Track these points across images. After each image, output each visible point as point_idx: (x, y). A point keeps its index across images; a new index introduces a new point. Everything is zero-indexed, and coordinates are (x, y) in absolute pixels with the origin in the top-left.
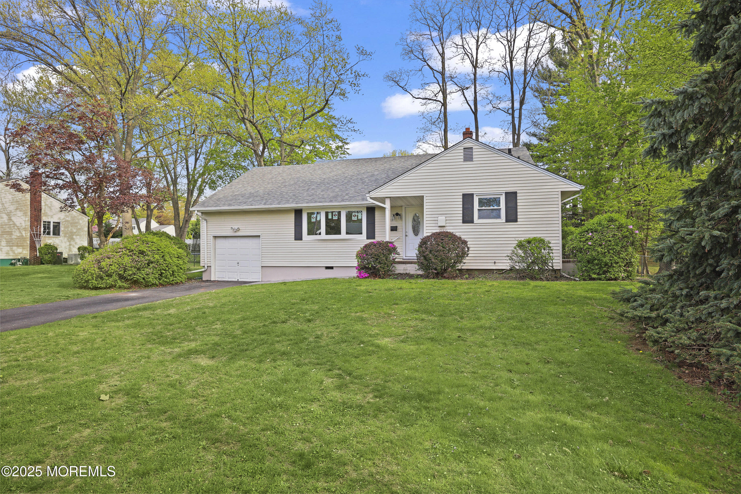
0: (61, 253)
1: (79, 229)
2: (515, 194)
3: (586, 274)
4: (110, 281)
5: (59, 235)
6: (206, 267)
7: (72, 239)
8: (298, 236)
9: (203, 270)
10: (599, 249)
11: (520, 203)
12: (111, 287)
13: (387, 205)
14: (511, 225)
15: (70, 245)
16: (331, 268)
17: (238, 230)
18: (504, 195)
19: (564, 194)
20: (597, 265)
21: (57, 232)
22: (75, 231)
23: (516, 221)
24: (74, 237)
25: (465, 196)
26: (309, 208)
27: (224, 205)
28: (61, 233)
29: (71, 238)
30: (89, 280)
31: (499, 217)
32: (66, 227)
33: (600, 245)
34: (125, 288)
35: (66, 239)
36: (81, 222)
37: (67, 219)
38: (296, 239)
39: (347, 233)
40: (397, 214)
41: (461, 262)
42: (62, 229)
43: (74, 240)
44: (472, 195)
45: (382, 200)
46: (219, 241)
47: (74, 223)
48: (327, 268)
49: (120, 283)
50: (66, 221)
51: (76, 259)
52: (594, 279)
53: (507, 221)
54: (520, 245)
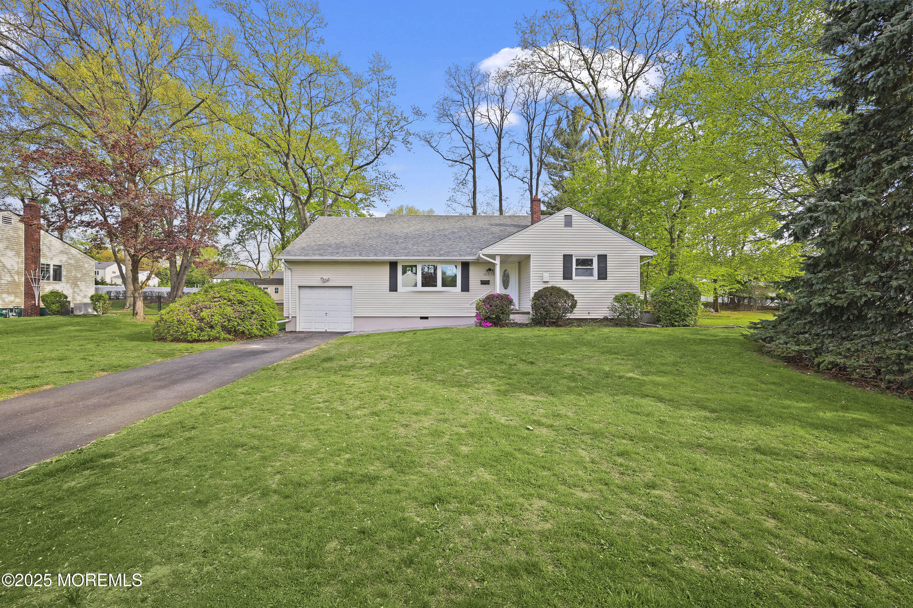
0: (69, 302)
1: (84, 274)
2: (605, 256)
3: (669, 321)
4: (213, 333)
5: (60, 280)
6: (290, 317)
7: (76, 285)
8: (393, 287)
9: (287, 320)
10: (680, 303)
11: (609, 264)
12: (216, 339)
13: (497, 262)
14: (602, 282)
15: (74, 292)
16: (427, 318)
17: (328, 280)
18: (596, 257)
19: (642, 258)
20: (677, 315)
21: (58, 276)
22: (79, 276)
23: (606, 279)
24: (79, 283)
25: (565, 256)
26: (404, 261)
27: (314, 254)
28: (63, 279)
29: (74, 283)
30: (187, 332)
31: (591, 275)
32: (68, 271)
33: (680, 299)
34: (230, 340)
35: (69, 285)
36: (86, 266)
37: (70, 261)
38: (390, 291)
39: (443, 286)
40: (490, 270)
41: (571, 312)
42: (64, 273)
43: (78, 287)
44: (571, 256)
45: (493, 257)
46: (303, 291)
47: (78, 267)
48: (422, 318)
49: (223, 335)
50: (69, 264)
51: (86, 309)
52: (675, 326)
53: (599, 278)
54: (617, 299)
